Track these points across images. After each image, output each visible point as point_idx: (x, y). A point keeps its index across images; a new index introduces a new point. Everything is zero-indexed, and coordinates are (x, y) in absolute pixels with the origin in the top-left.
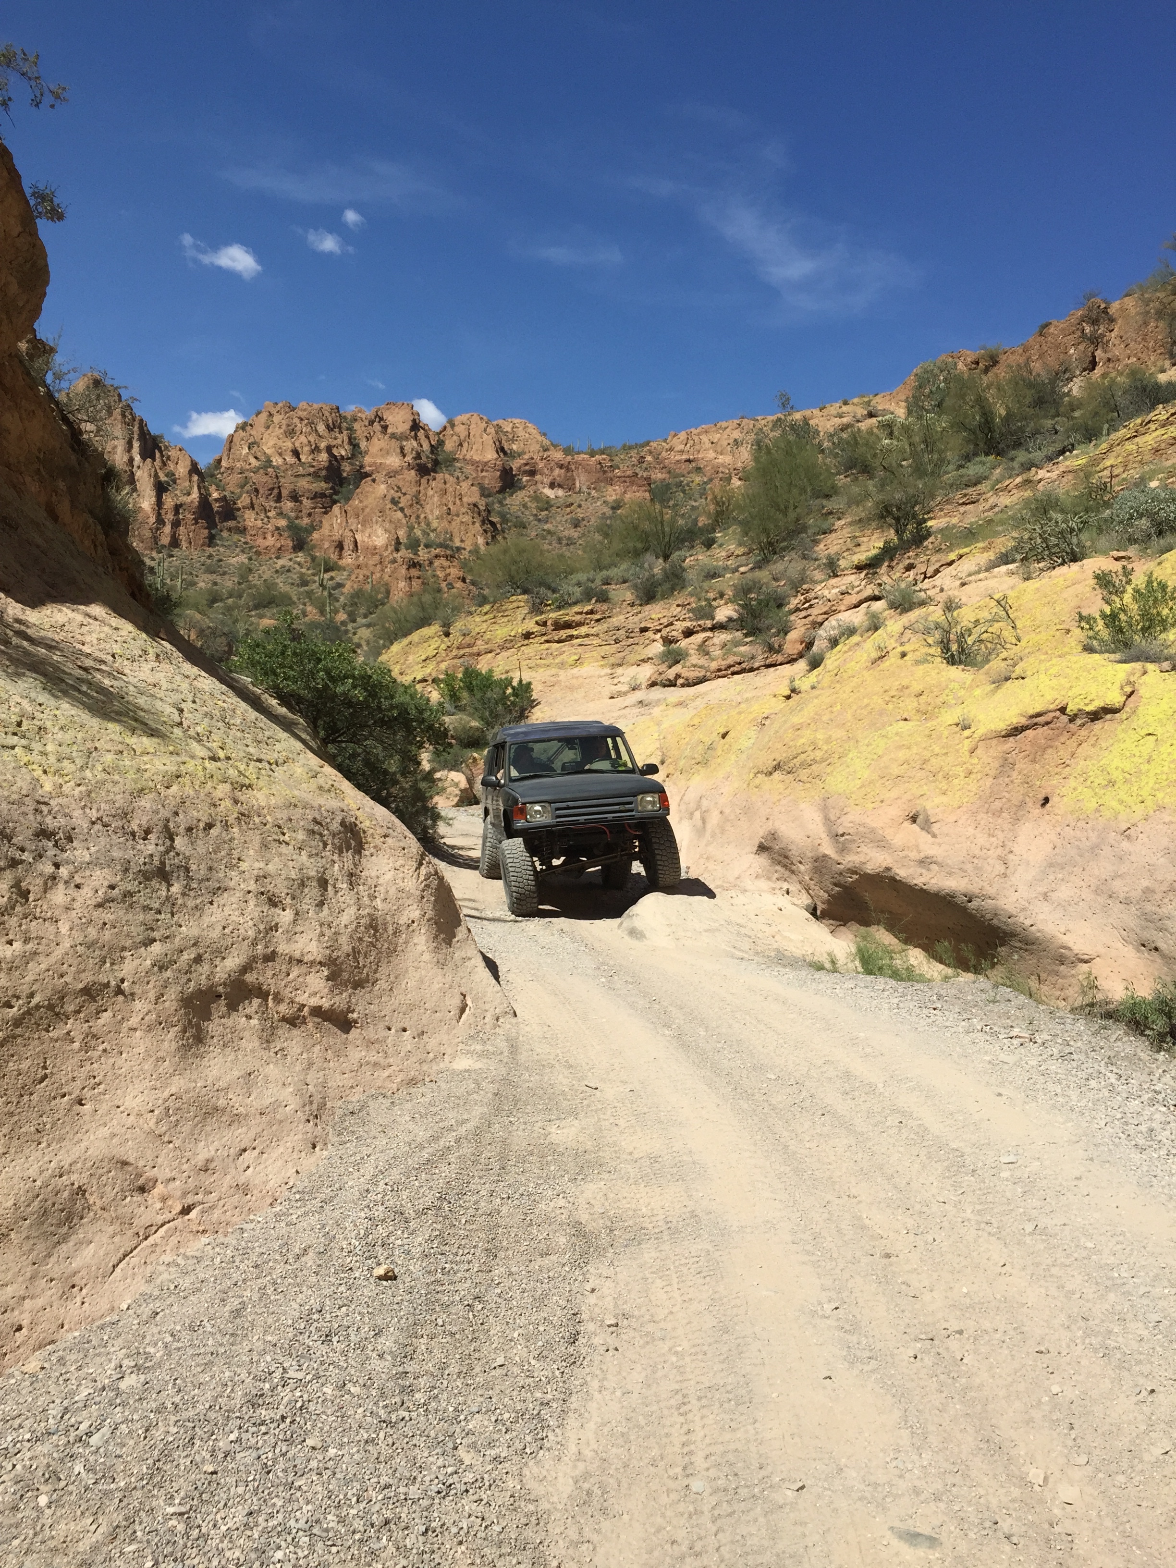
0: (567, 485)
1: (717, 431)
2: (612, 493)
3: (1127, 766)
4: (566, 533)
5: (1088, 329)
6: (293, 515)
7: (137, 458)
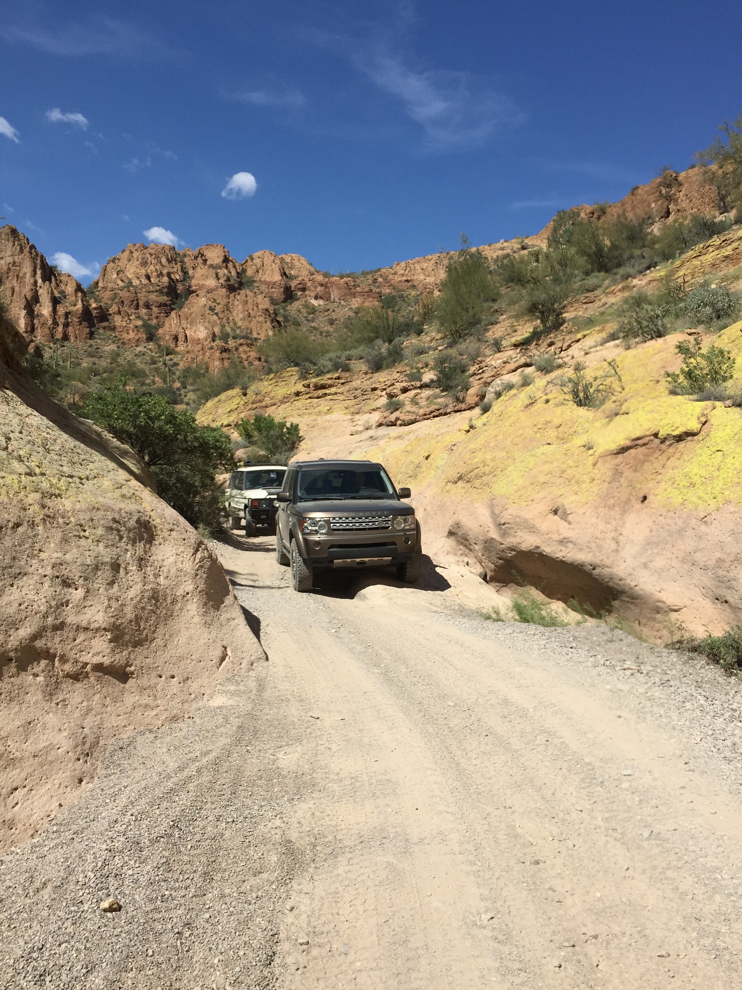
0: (325, 297)
1: (425, 262)
2: (355, 303)
3: (704, 473)
4: (325, 328)
5: (664, 191)
6: (146, 317)
7: (40, 281)
